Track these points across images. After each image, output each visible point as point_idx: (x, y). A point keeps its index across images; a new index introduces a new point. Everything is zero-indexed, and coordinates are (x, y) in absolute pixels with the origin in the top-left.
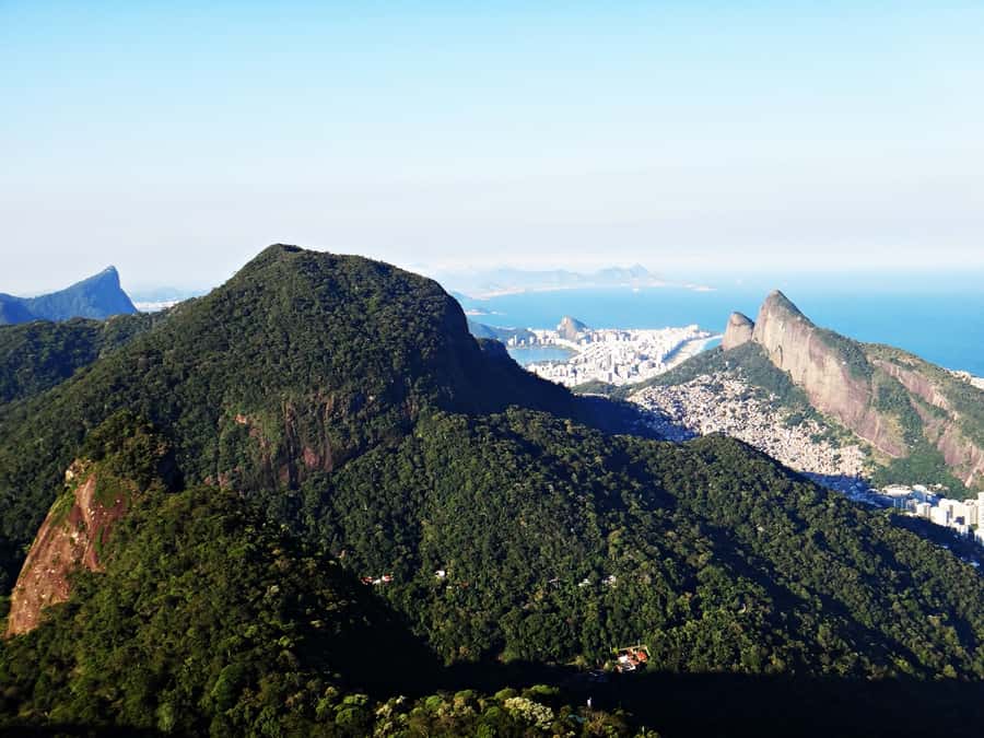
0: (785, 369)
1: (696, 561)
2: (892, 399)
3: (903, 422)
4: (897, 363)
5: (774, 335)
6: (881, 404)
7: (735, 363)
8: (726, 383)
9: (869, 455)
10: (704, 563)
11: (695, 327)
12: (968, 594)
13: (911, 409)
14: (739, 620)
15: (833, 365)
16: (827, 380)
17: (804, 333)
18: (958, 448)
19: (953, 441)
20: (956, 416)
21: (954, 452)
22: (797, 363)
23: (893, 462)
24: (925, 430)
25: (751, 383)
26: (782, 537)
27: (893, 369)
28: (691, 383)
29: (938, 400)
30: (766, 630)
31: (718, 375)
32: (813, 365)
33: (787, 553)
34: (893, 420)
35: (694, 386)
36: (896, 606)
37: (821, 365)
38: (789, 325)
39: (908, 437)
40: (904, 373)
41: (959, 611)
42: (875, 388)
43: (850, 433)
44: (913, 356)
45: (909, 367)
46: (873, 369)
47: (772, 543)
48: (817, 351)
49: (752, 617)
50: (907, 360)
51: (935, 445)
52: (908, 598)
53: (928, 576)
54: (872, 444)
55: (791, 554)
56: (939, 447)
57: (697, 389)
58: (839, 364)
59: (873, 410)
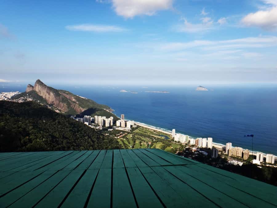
0: (41, 95)
1: (29, 129)
2: (65, 100)
3: (67, 104)
4: (65, 93)
5: (38, 89)
6: (62, 101)
7: (29, 95)
8: (28, 99)
9: (61, 111)
10: (31, 129)
11: (18, 92)
12: (91, 132)
13: (68, 102)
14: (43, 142)
15: (52, 94)
16: (51, 97)
17: (45, 88)
18: (78, 109)
19: (77, 107)
20: (77, 103)
21: (77, 109)
22: (44, 94)
23: (65, 112)
24: (72, 106)
25: (33, 99)
26: (50, 123)
27: (65, 95)
28: (19, 99)
29: (74, 100)
30: (51, 144)
31: (26, 97)
32: (47, 94)
33: (52, 126)
34: (65, 104)
35: (20, 99)
36: (78, 136)
37: (49, 94)
38: (42, 86)
39: (68, 107)
40: (67, 95)
41: (89, 136)
42: (61, 98)
43: (56, 107)
44: (68, 92)
45: (67, 94)
46: (60, 94)
47: (48, 124)
48: (48, 91)
49: (47, 141)
50: (67, 93)
51: (74, 108)
52: (80, 134)
53: (82, 129)
54: (61, 109)
55: (53, 126)
56: (75, 109)
57: (21, 100)
58: (53, 94)
59: (61, 103)
